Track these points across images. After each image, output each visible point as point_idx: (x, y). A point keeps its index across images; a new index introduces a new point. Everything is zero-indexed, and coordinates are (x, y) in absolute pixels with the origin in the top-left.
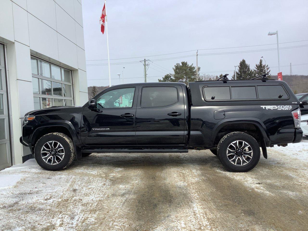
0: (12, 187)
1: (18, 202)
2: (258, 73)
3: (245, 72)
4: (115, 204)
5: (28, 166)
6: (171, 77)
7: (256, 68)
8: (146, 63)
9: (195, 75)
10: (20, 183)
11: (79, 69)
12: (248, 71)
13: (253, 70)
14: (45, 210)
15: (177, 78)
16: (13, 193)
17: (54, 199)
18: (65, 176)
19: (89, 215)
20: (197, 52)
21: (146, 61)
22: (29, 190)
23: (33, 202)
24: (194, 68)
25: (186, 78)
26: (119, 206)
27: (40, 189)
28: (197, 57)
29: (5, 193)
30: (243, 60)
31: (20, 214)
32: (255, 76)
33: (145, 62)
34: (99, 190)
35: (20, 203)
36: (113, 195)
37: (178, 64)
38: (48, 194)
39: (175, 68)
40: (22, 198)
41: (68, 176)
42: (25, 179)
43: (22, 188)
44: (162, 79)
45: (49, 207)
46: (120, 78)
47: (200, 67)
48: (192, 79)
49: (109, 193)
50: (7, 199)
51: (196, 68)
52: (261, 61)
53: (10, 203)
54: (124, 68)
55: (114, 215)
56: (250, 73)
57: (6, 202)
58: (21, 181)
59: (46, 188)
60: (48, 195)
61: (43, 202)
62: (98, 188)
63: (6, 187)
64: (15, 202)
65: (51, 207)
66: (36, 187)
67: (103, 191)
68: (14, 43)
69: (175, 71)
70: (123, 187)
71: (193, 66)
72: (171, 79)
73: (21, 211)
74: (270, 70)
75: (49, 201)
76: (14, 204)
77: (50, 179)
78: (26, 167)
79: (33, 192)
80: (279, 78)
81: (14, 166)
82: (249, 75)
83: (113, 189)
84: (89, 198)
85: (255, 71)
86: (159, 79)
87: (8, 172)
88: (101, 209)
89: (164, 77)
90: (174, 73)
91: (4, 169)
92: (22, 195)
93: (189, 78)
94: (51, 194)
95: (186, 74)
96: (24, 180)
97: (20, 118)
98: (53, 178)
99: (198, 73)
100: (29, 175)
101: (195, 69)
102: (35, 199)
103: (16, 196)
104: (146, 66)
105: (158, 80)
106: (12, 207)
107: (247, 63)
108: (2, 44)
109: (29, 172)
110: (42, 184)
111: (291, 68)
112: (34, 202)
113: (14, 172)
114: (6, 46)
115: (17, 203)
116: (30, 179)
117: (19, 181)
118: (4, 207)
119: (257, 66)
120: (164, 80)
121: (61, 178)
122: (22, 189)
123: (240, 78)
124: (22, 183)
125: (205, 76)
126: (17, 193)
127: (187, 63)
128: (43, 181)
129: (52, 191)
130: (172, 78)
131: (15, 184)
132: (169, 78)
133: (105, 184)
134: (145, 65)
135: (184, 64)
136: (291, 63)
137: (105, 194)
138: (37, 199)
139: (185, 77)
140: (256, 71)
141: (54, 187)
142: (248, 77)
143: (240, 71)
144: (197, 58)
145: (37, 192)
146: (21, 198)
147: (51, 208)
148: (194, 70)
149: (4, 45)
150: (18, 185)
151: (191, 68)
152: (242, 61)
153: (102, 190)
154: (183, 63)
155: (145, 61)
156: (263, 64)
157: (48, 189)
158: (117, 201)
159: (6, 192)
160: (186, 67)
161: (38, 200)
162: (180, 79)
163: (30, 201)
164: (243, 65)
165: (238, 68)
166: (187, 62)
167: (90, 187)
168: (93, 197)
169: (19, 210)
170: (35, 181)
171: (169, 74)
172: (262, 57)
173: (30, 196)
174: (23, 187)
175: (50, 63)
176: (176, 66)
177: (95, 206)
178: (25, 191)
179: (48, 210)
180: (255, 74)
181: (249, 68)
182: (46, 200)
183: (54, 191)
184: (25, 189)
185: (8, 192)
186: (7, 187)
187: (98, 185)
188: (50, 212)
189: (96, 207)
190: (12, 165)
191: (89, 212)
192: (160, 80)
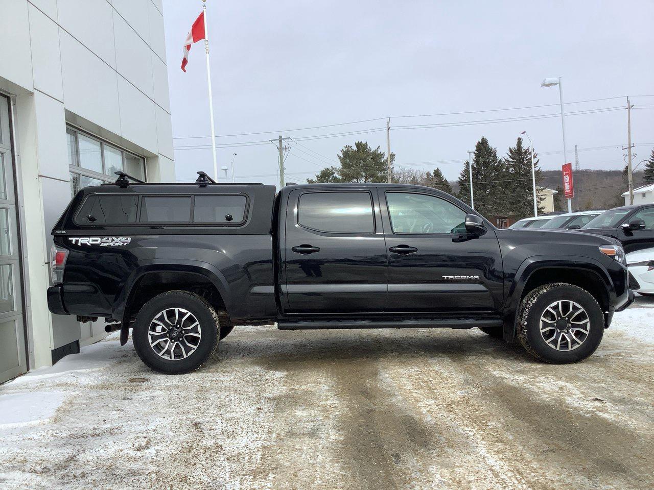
0: (48, 420)
1: (75, 456)
2: (513, 166)
3: (487, 164)
4: (303, 455)
5: (68, 372)
6: (334, 175)
7: (510, 154)
8: (284, 144)
9: (385, 170)
10: (64, 411)
11: (160, 156)
12: (493, 161)
13: (503, 160)
14: (147, 475)
15: (347, 177)
16: (55, 434)
17: (157, 447)
18: (162, 393)
19: (253, 484)
20: (388, 123)
21: (283, 141)
22: (92, 427)
23: (110, 455)
24: (382, 155)
25: (366, 177)
26: (315, 459)
27: (116, 425)
28: (388, 132)
29: (36, 437)
30: (483, 138)
31: (90, 485)
32: (507, 171)
33: (281, 141)
34: (252, 422)
35: (81, 458)
36: (291, 434)
37: (349, 146)
38: (139, 435)
39: (342, 156)
40: (81, 445)
41: (169, 393)
42: (71, 401)
43: (73, 422)
44: (315, 179)
45: (152, 468)
46: (226, 176)
47: (394, 153)
48: (378, 179)
49: (277, 430)
50: (45, 450)
51: (386, 156)
52: (520, 141)
53: (57, 460)
54: (236, 154)
55: (313, 483)
56: (498, 165)
57: (45, 457)
58: (64, 407)
59: (129, 422)
60: (138, 437)
61: (134, 455)
62: (248, 417)
63: (35, 423)
64: (67, 456)
65: (158, 466)
66: (105, 420)
67: (262, 424)
68: (32, 94)
69: (343, 161)
70: (305, 414)
71: (379, 152)
72: (334, 179)
73: (90, 478)
74: (538, 160)
75: (147, 451)
76: (66, 462)
77: (130, 401)
78: (64, 373)
79: (101, 432)
80: (566, 174)
81: (33, 372)
82: (496, 171)
83: (283, 419)
84: (236, 442)
85: (507, 161)
86: (310, 179)
87: (26, 386)
88: (276, 468)
89: (319, 174)
90: (341, 167)
91: (13, 379)
92: (76, 440)
93: (372, 176)
94: (145, 435)
95: (366, 168)
96: (71, 403)
97: (46, 263)
98: (135, 396)
99: (391, 167)
100: (77, 392)
101: (385, 158)
102: (113, 449)
103: (63, 441)
104: (284, 152)
105: (308, 180)
106: (65, 468)
107: (491, 144)
108: (5, 96)
109: (75, 386)
110: (115, 412)
111: (576, 156)
112: (114, 455)
113: (40, 387)
114: (15, 101)
115: (72, 459)
116: (85, 402)
117: (60, 405)
118: (45, 470)
119: (511, 151)
120: (319, 180)
121: (153, 397)
122: (73, 426)
123: (477, 175)
124: (69, 411)
125: (404, 173)
126: (65, 435)
127: (367, 146)
128: (114, 404)
129: (146, 429)
130: (336, 177)
131: (53, 414)
132: (329, 177)
133: (260, 409)
134: (280, 149)
135: (361, 147)
136: (576, 146)
137: (270, 433)
138: (117, 448)
139: (364, 174)
140: (509, 161)
141: (146, 418)
142: (493, 174)
143: (477, 162)
144: (388, 134)
145: (112, 432)
146: (78, 447)
147: (157, 469)
148: (383, 160)
149: (9, 99)
150: (60, 415)
151: (377, 156)
152: (480, 141)
153: (260, 422)
154: (359, 145)
155: (280, 139)
156: (525, 146)
157: (133, 423)
158: (305, 448)
159: (39, 434)
160: (366, 152)
161: (121, 450)
162: (353, 178)
163: (102, 453)
164: (483, 149)
165: (473, 156)
166: (366, 143)
167: (229, 415)
168: (245, 441)
169: (84, 475)
170: (95, 405)
171: (330, 169)
172: (524, 133)
173: (97, 441)
174: (73, 420)
175: (101, 141)
176: (344, 152)
177: (258, 462)
178: (81, 429)
179: (154, 475)
180: (508, 168)
181: (495, 155)
182: (139, 450)
183: (150, 427)
184: (80, 425)
185: (43, 434)
186: (38, 422)
187: (246, 412)
188: (161, 479)
189: (263, 464)
190: (28, 370)
191: (252, 477)
192: (312, 180)
